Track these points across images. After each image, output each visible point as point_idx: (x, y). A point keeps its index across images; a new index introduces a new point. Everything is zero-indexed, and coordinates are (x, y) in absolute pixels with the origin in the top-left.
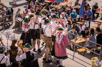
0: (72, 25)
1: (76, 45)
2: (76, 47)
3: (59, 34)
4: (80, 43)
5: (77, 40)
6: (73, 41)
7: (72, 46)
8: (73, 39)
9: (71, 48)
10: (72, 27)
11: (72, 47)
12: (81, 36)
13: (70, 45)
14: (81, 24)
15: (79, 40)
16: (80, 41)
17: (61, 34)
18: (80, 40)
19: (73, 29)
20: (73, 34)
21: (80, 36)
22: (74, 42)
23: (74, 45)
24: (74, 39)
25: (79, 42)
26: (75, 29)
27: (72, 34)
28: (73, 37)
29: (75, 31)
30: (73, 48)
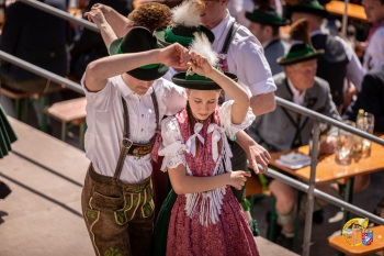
0: (285, 32)
1: (317, 198)
2: (319, 218)
3: (203, 132)
4: (351, 178)
5: (330, 160)
6: (294, 161)
7: (283, 204)
8: (295, 147)
9: (279, 228)
10: (287, 47)
11: (283, 220)
12: (360, 121)
13: (273, 198)
14: (352, 20)
15: (344, 153)
16: (357, 168)
17: (211, 128)
18: (356, 155)
19: (298, 67)
20: (297, 105)
21: (353, 118)
22: (306, 173)
23: (299, 196)
24: (305, 150)
25: (343, 172)
26: (314, 65)
27: (284, 109)
28: (298, 136)
29: (316, 85)
30: (299, 224)
